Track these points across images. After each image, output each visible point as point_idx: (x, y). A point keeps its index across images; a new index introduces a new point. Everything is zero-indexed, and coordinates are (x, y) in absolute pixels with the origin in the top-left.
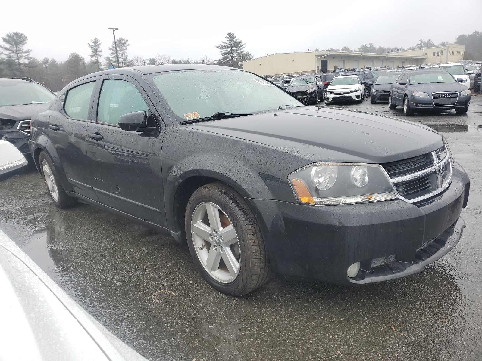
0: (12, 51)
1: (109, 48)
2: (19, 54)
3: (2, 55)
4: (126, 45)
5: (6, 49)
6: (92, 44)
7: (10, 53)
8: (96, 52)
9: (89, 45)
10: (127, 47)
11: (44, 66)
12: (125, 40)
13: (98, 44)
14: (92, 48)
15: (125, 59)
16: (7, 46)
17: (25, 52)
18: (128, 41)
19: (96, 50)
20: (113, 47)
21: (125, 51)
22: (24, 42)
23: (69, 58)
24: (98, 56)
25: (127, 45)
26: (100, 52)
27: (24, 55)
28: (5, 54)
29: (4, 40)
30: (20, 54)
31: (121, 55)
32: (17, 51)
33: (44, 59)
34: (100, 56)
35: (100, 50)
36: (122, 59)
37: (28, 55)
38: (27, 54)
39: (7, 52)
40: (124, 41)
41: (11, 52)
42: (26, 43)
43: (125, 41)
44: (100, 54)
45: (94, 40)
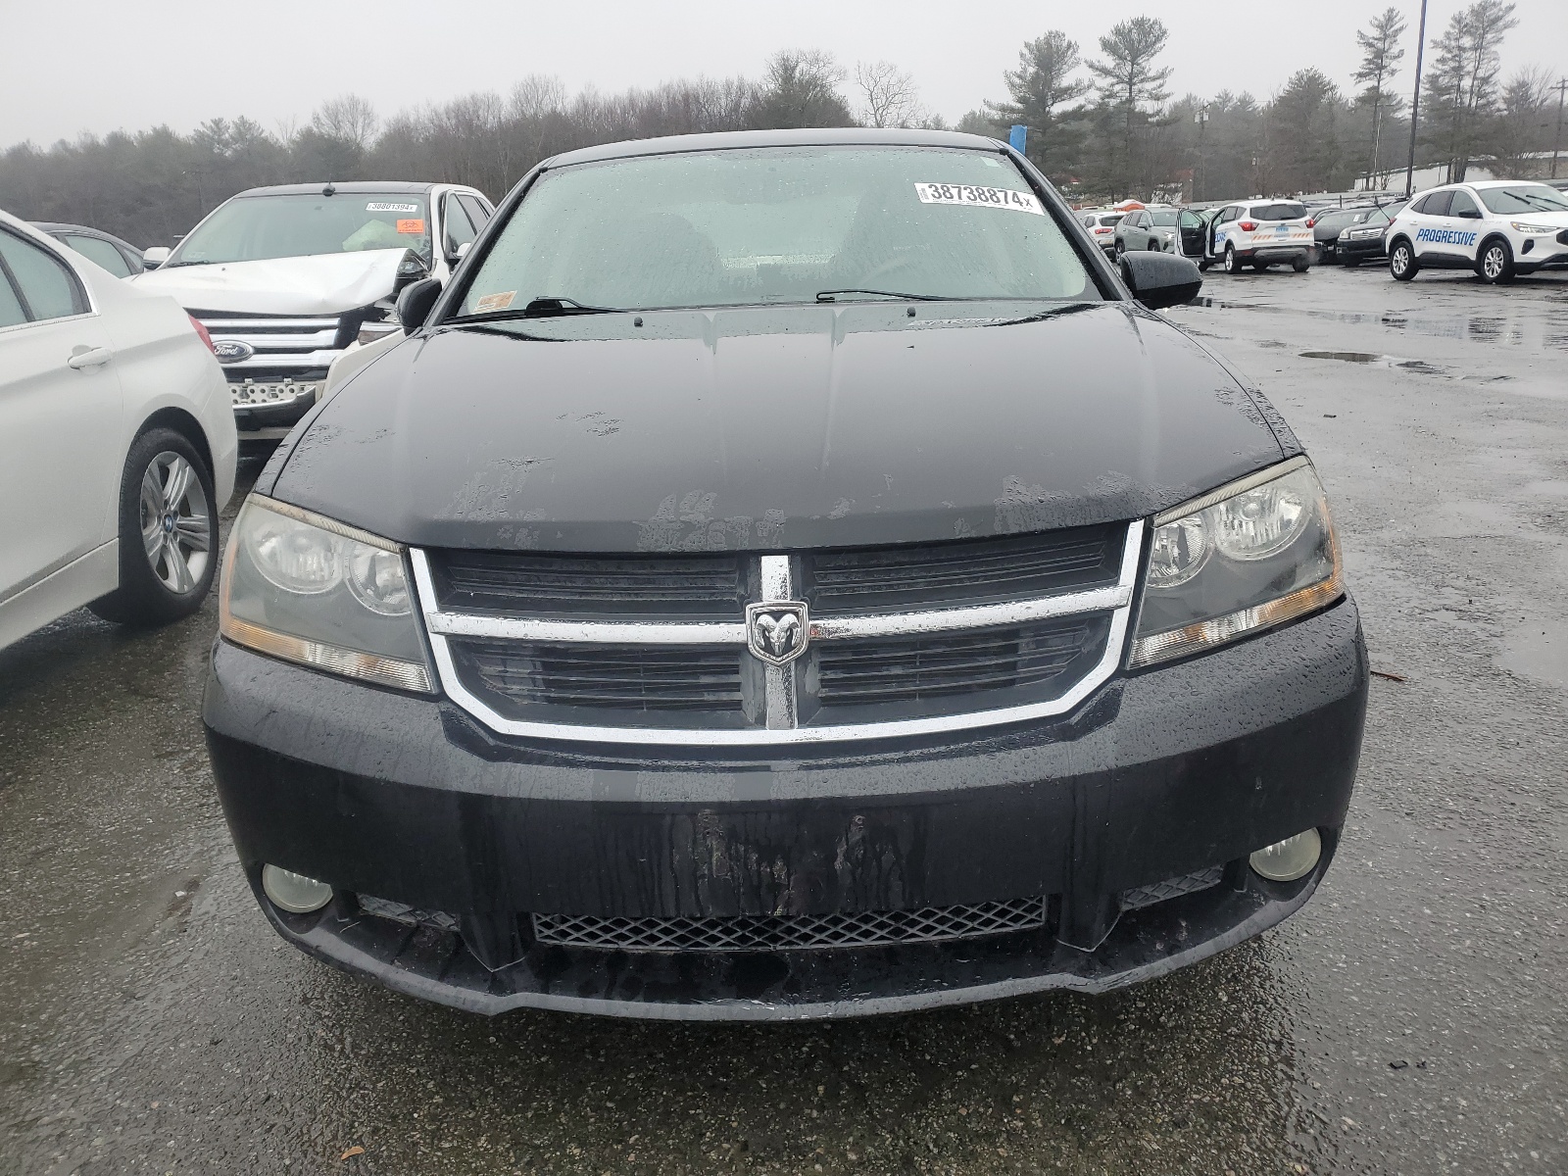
0: (1118, 77)
1: (1432, 41)
2: (1135, 84)
3: (1092, 90)
4: (1501, 24)
5: (1105, 72)
6: (1376, 33)
7: (1112, 85)
8: (1377, 63)
9: (1362, 36)
10: (1505, 33)
11: (1197, 120)
12: (1504, 6)
13: (1392, 29)
14: (1371, 45)
15: (1485, 80)
16: (1109, 62)
17: (1154, 79)
18: (1512, 8)
19: (1380, 54)
20: (1449, 39)
21: (1494, 48)
22: (1158, 45)
23: (1288, 88)
24: (1385, 75)
25: (1506, 27)
26: (1395, 57)
27: (1149, 86)
28: (1099, 89)
29: (1107, 46)
30: (1139, 86)
31: (1472, 64)
32: (1131, 76)
33: (1219, 97)
34: (1393, 72)
35: (1395, 50)
36: (1474, 79)
37: (1161, 86)
38: (1158, 82)
39: (1105, 82)
40: (1495, 10)
41: (1115, 80)
42: (1161, 48)
43: (1500, 10)
44: (1394, 65)
45: (1382, 19)
